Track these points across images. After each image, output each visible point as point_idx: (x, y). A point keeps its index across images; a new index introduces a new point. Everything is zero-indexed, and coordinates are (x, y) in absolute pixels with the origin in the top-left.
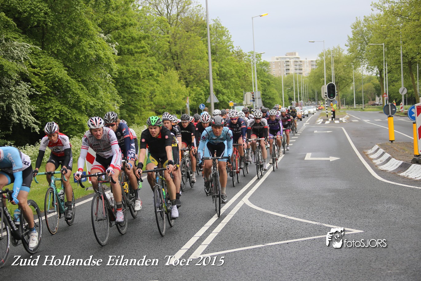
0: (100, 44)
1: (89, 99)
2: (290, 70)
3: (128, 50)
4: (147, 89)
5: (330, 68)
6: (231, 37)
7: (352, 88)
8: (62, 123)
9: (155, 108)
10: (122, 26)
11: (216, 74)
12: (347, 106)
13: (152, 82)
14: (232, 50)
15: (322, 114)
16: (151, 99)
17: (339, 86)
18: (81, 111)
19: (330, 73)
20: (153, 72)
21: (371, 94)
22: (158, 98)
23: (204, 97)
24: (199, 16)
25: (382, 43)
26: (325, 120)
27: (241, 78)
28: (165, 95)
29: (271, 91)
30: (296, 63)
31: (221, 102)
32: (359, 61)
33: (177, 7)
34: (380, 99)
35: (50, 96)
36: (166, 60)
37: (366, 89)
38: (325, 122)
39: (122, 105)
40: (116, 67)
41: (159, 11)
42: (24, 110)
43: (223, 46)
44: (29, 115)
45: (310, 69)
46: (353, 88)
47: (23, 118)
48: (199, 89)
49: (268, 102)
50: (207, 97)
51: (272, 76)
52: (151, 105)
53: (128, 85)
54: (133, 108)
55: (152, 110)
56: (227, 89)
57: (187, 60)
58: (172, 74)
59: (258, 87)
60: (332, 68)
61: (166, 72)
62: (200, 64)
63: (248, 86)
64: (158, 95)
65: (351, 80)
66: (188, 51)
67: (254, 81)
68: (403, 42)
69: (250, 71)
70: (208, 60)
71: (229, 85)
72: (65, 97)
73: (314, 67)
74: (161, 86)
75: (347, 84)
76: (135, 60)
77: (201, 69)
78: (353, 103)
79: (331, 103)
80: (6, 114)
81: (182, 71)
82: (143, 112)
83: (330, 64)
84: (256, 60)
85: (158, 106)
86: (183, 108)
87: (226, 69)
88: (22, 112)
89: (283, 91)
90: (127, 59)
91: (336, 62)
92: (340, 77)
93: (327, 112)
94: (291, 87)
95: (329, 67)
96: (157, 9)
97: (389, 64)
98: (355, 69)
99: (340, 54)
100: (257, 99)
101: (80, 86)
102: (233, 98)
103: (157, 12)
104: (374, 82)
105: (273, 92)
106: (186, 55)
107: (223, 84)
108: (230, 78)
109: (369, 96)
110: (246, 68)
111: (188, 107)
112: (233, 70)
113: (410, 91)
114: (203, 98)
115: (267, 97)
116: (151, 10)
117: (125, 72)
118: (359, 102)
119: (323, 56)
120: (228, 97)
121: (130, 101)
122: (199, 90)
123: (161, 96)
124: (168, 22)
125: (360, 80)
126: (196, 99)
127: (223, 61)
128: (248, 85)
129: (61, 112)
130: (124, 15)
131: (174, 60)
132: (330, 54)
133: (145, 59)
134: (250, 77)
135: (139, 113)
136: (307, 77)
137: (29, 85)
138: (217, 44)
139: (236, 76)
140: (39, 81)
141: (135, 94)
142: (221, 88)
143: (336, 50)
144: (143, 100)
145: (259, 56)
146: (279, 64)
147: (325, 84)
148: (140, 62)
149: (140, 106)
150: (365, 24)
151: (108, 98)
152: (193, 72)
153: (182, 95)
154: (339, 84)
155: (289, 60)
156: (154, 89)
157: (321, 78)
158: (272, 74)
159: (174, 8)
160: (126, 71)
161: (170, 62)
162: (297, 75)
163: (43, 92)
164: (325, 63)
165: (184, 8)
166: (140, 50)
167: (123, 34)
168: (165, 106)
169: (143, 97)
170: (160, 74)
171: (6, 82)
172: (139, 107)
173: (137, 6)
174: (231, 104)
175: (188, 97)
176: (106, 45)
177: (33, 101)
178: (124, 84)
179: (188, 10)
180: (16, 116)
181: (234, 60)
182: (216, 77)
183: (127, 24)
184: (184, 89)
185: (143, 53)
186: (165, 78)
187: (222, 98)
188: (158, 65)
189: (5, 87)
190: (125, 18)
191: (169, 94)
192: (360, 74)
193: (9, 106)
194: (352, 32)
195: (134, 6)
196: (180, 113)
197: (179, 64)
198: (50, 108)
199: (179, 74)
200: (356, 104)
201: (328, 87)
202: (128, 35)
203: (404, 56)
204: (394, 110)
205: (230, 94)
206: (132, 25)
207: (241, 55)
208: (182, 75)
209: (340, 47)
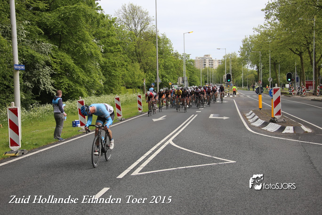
0: (93, 45)
1: (85, 78)
2: (206, 65)
3: (110, 50)
4: (121, 73)
6: (172, 45)
7: (242, 76)
8: (70, 91)
10: (107, 36)
11: (162, 66)
12: (239, 87)
13: (123, 69)
14: (172, 52)
16: (123, 79)
17: (234, 76)
18: (81, 85)
19: (229, 68)
20: (124, 63)
21: (253, 81)
22: (128, 79)
24: (153, 31)
25: (259, 51)
27: (177, 69)
28: (132, 77)
29: (194, 77)
30: (210, 61)
31: (164, 82)
32: (246, 61)
33: (141, 26)
35: (63, 75)
36: (133, 56)
37: (250, 77)
39: (106, 82)
40: (102, 59)
43: (167, 49)
44: (50, 85)
45: (218, 65)
47: (47, 87)
53: (109, 70)
54: (112, 84)
56: (169, 75)
57: (146, 57)
58: (136, 65)
61: (133, 64)
62: (153, 60)
64: (127, 77)
65: (241, 72)
66: (146, 52)
67: (184, 71)
68: (271, 51)
69: (182, 64)
71: (170, 72)
72: (72, 76)
73: (220, 64)
75: (239, 75)
76: (114, 56)
77: (153, 63)
78: (242, 86)
80: (37, 85)
81: (142, 63)
82: (118, 86)
83: (229, 62)
84: (186, 59)
85: (127, 83)
86: (142, 85)
87: (168, 63)
88: (46, 84)
89: (201, 77)
90: (109, 55)
91: (233, 61)
92: (235, 70)
94: (206, 75)
95: (228, 64)
96: (129, 26)
97: (263, 64)
98: (243, 66)
99: (235, 57)
100: (185, 81)
101: (81, 70)
102: (171, 80)
103: (129, 28)
104: (255, 74)
105: (196, 78)
106: (145, 54)
107: (166, 72)
108: (170, 68)
109: (251, 82)
110: (180, 63)
111: (145, 85)
112: (172, 64)
113: (275, 80)
114: (153, 80)
115: (192, 80)
116: (125, 27)
117: (108, 63)
118: (245, 85)
119: (226, 57)
120: (169, 80)
121: (110, 80)
122: (151, 75)
123: (130, 77)
124: (135, 34)
125: (246, 72)
126: (150, 80)
127: (167, 58)
128: (181, 73)
129: (69, 85)
130: (109, 29)
131: (138, 56)
132: (229, 56)
133: (120, 55)
134: (182, 68)
135: (115, 87)
136: (216, 69)
137: (51, 68)
138: (163, 48)
139: (174, 67)
140: (57, 66)
141: (113, 76)
142: (165, 74)
143: (233, 54)
144: (118, 79)
145: (188, 56)
146: (200, 61)
147: (226, 74)
148: (117, 57)
150: (250, 40)
151: (97, 77)
152: (149, 64)
153: (142, 77)
154: (233, 74)
155: (206, 59)
156: (125, 73)
157: (223, 70)
158: (196, 67)
159: (139, 26)
161: (135, 58)
162: (210, 68)
163: (58, 72)
164: (226, 61)
165: (145, 26)
166: (117, 50)
167: (107, 41)
168: (132, 84)
171: (37, 66)
172: (116, 84)
173: (117, 25)
174: (170, 84)
175: (145, 79)
176: (97, 46)
177: (53, 78)
178: (107, 70)
179: (147, 28)
180: (43, 86)
181: (173, 58)
182: (162, 68)
183: (110, 35)
184: (143, 74)
185: (119, 52)
186: (132, 67)
187: (166, 80)
188: (128, 60)
189: (36, 69)
190: (109, 31)
191: (134, 77)
192: (246, 69)
193: (38, 80)
194: (243, 44)
195: (115, 24)
196: (140, 88)
197: (140, 59)
198: (63, 82)
199: (140, 65)
200: (243, 86)
201: (227, 76)
202: (110, 41)
203: (272, 59)
204: (262, 90)
205: (170, 78)
206: (113, 35)
207: (177, 55)
208: (142, 66)
209: (236, 53)
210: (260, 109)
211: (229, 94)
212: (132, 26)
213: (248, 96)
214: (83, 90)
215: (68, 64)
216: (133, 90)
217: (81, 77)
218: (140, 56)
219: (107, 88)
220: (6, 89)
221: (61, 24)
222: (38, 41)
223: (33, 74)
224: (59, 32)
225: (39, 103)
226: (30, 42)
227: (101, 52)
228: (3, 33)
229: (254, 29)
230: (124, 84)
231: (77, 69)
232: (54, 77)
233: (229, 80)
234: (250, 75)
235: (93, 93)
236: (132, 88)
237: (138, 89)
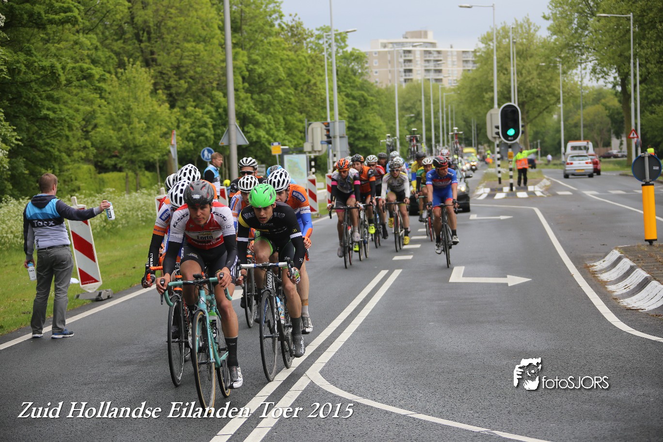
2: (414, 72)
4: (77, 110)
5: (506, 70)
7: (557, 117)
9: (94, 156)
11: (241, 79)
13: (87, 93)
14: (279, 21)
15: (487, 176)
16: (86, 135)
17: (528, 112)
19: (507, 82)
20: (91, 69)
21: (601, 131)
22: (103, 132)
23: (213, 132)
25: (628, 12)
26: (494, 191)
27: (299, 89)
28: (119, 125)
29: (368, 121)
30: (428, 55)
31: (252, 143)
32: (573, 55)
34: (621, 144)
36: (122, 41)
37: (588, 119)
38: (494, 195)
39: (16, 147)
43: (258, 11)
45: (462, 71)
46: (559, 116)
48: (199, 112)
49: (361, 146)
50: (219, 131)
51: (372, 85)
52: (85, 147)
53: (29, 99)
54: (42, 156)
55: (86, 160)
56: (268, 114)
57: (172, 42)
58: (136, 75)
59: (339, 110)
60: (513, 69)
61: (122, 70)
62: (204, 54)
63: (316, 109)
64: (102, 126)
65: (554, 99)
66: (175, 22)
67: (330, 98)
69: (321, 72)
70: (223, 46)
71: (271, 104)
73: (470, 66)
74: (108, 103)
75: (547, 108)
76: (47, 41)
77: (206, 66)
79: (510, 150)
81: (159, 68)
82: (67, 164)
83: (507, 59)
84: (334, 48)
85: (101, 150)
86: (163, 156)
87: (264, 66)
89: (397, 121)
90: (28, 38)
91: (522, 54)
92: (530, 90)
93: (499, 172)
94: (416, 112)
95: (505, 66)
97: (644, 62)
98: (564, 73)
99: (530, 37)
100: (338, 140)
102: (279, 134)
104: (608, 104)
105: (373, 123)
106: (169, 31)
107: (256, 102)
108: (273, 87)
109: (595, 135)
110: (310, 65)
111: (174, 154)
112: (281, 69)
114: (209, 133)
115: (360, 134)
117: (23, 68)
119: (491, 40)
120: (268, 133)
121: (35, 137)
122: (201, 115)
123: (110, 127)
125: (576, 97)
126: (194, 135)
127: (257, 47)
128: (315, 106)
131: (141, 41)
132: (506, 36)
133: (72, 37)
134: (320, 86)
135: (57, 167)
136: (453, 90)
138: (243, 7)
139: (288, 83)
141: (48, 122)
142: (253, 111)
143: (521, 27)
144: (67, 137)
145: (341, 38)
146: (389, 57)
147: (496, 106)
148: (61, 46)
149: (59, 150)
152: (187, 71)
153: (161, 125)
154: (526, 107)
155: (410, 48)
156: (94, 111)
157: (486, 91)
158: (371, 80)
160: (26, 65)
161: (130, 48)
162: (432, 83)
164: (495, 57)
166: (61, 18)
168: (119, 152)
169: (66, 129)
170: (108, 75)
172: (57, 153)
174: (276, 149)
175: (175, 132)
178: (21, 97)
181: (283, 46)
182: (241, 86)
184: (164, 111)
185: (67, 22)
186: (120, 85)
187: (256, 134)
188: (102, 54)
191: (129, 124)
192: (576, 84)
196: (155, 167)
197: (152, 53)
199: (152, 76)
201: (502, 113)
204: (657, 168)
205: (272, 126)
207: (300, 34)
208: (158, 80)
209: (531, 21)
210: (651, 241)
211: (511, 185)
213: (587, 193)
216: (127, 177)
218: (149, 39)
219: (23, 170)
230: (92, 152)
233: (511, 132)
236: (120, 170)
237: (147, 173)
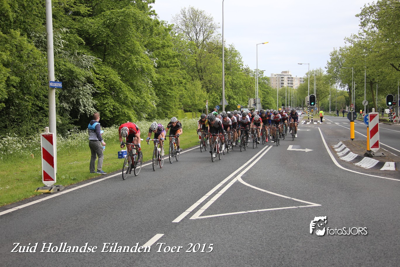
0: (144, 59)
1: (134, 98)
2: (284, 84)
4: (178, 93)
5: (312, 84)
6: (241, 59)
7: (329, 99)
8: (115, 115)
10: (162, 47)
11: (229, 85)
13: (181, 88)
14: (242, 67)
16: (180, 100)
18: (129, 107)
19: (313, 88)
20: (182, 80)
21: (343, 104)
22: (186, 100)
24: (219, 42)
25: (352, 67)
26: (307, 121)
27: (247, 88)
28: (191, 98)
29: (269, 99)
30: (289, 79)
31: (231, 105)
33: (203, 35)
35: (107, 95)
36: (193, 72)
37: (339, 100)
38: (307, 123)
39: (159, 104)
40: (155, 75)
41: (190, 37)
42: (88, 104)
43: (235, 64)
44: (92, 107)
47: (88, 109)
48: (216, 95)
51: (271, 88)
52: (180, 104)
53: (164, 89)
54: (167, 106)
55: (181, 108)
56: (237, 95)
57: (209, 73)
58: (197, 83)
60: (315, 84)
61: (192, 81)
62: (218, 77)
63: (252, 94)
64: (186, 98)
65: (328, 93)
66: (210, 67)
68: (367, 67)
69: (254, 83)
71: (238, 93)
72: (118, 96)
73: (302, 83)
74: (188, 91)
75: (325, 96)
76: (170, 72)
77: (218, 80)
78: (329, 110)
79: (312, 109)
80: (76, 107)
81: (204, 81)
82: (174, 109)
83: (313, 81)
85: (186, 106)
86: (204, 108)
87: (237, 81)
88: (87, 105)
89: (278, 99)
90: (164, 71)
91: (317, 79)
92: (320, 91)
93: (309, 116)
94: (284, 96)
96: (189, 36)
97: (356, 83)
98: (331, 85)
99: (321, 74)
100: (258, 104)
101: (129, 89)
102: (240, 102)
103: (188, 38)
104: (345, 96)
106: (208, 70)
107: (234, 92)
108: (239, 87)
109: (341, 105)
110: (251, 81)
111: (207, 108)
112: (242, 82)
113: (371, 103)
114: (218, 101)
115: (266, 102)
116: (184, 36)
117: (162, 80)
118: (333, 109)
119: (309, 74)
120: (237, 101)
121: (165, 101)
123: (188, 98)
124: (196, 45)
125: (335, 93)
126: (214, 102)
127: (235, 75)
129: (114, 107)
130: (164, 39)
131: (199, 72)
132: (313, 73)
133: (177, 71)
134: (254, 87)
135: (171, 110)
136: (296, 90)
137: (92, 86)
138: (231, 63)
139: (244, 86)
140: (100, 84)
141: (169, 97)
142: (232, 95)
143: (319, 71)
144: (175, 101)
145: (262, 72)
146: (276, 79)
147: (308, 95)
148: (174, 73)
150: (341, 53)
151: (148, 98)
152: (212, 82)
153: (204, 98)
154: (319, 96)
155: (283, 76)
156: (183, 93)
157: (306, 90)
158: (271, 86)
159: (201, 36)
161: (196, 74)
162: (289, 87)
163: (102, 91)
164: (309, 80)
165: (208, 35)
166: (174, 65)
167: (162, 53)
168: (191, 106)
170: (188, 83)
171: (77, 84)
172: (171, 106)
173: (174, 33)
174: (239, 107)
175: (208, 100)
176: (148, 59)
177: (95, 98)
178: (161, 88)
179: (211, 37)
180: (83, 108)
181: (243, 75)
183: (166, 45)
184: (205, 94)
185: (176, 66)
186: (192, 86)
187: (233, 102)
188: (187, 76)
189: (75, 87)
190: (165, 41)
191: (194, 98)
192: (335, 89)
193: (78, 101)
194: (331, 58)
195: (172, 33)
196: (202, 111)
197: (202, 76)
198: (107, 103)
199: (202, 83)
200: (331, 111)
201: (310, 97)
202: (166, 54)
203: (367, 77)
204: (355, 116)
205: (238, 99)
206: (169, 46)
207: (248, 71)
208: (204, 84)
209: (321, 69)
210: (352, 139)
211: (312, 120)
212: (193, 34)
213: (336, 123)
214: (131, 113)
215: (114, 80)
216: (193, 114)
217: (129, 97)
218: (202, 72)
219: (161, 111)
220: (39, 111)
221: (106, 31)
222: (78, 53)
223: (71, 93)
224: (103, 41)
225: (78, 129)
226: (69, 55)
227: (154, 66)
228: (36, 43)
229: (346, 40)
230: (182, 106)
231: (125, 88)
232: (96, 96)
233: (313, 103)
234: (340, 97)
235: (144, 118)
236: (191, 112)
237: (199, 113)
